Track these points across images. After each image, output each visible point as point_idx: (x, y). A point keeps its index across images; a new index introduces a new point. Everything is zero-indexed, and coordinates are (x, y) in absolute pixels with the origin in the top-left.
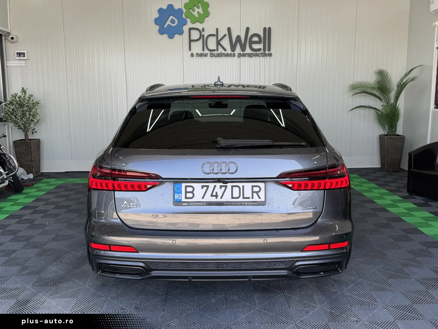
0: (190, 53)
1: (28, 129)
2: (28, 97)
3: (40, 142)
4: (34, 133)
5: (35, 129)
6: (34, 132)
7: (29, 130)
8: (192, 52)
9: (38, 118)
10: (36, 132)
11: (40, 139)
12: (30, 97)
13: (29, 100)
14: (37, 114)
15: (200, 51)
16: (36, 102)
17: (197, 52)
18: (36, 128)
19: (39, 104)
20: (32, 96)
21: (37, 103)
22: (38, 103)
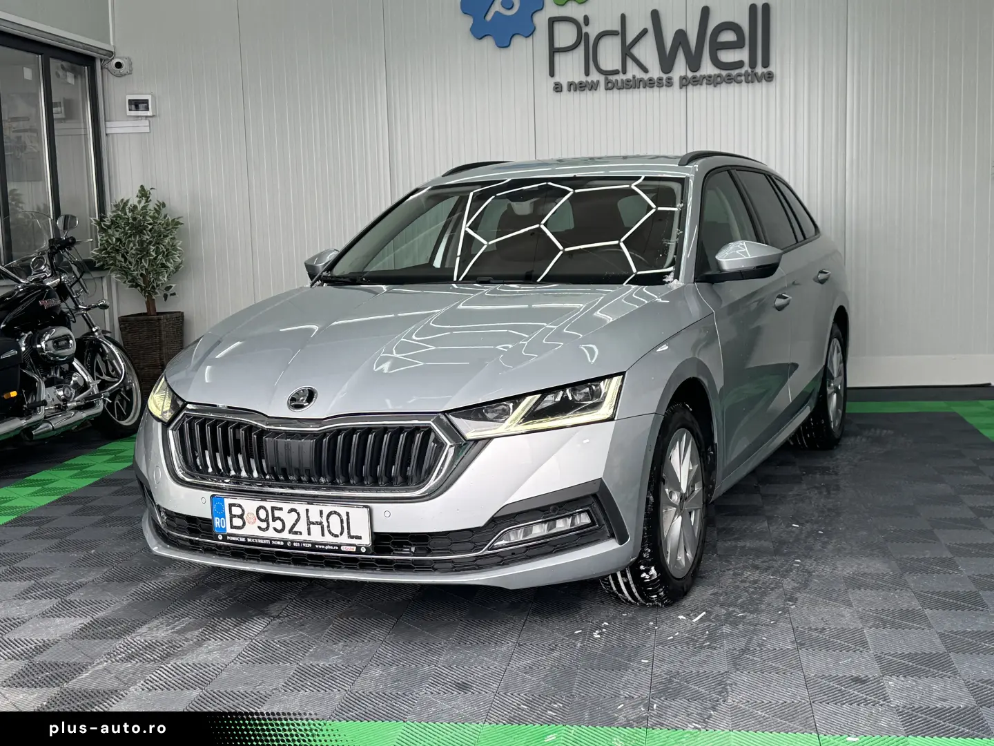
0: (552, 82)
1: (153, 287)
2: (155, 209)
3: (183, 319)
4: (169, 297)
5: (171, 287)
6: (169, 294)
7: (157, 291)
8: (557, 79)
9: (178, 260)
10: (174, 294)
11: (182, 313)
12: (160, 209)
13: (156, 215)
14: (176, 250)
15: (579, 77)
16: (174, 220)
17: (571, 80)
18: (174, 285)
19: (179, 226)
20: (164, 205)
21: (176, 223)
22: (178, 223)
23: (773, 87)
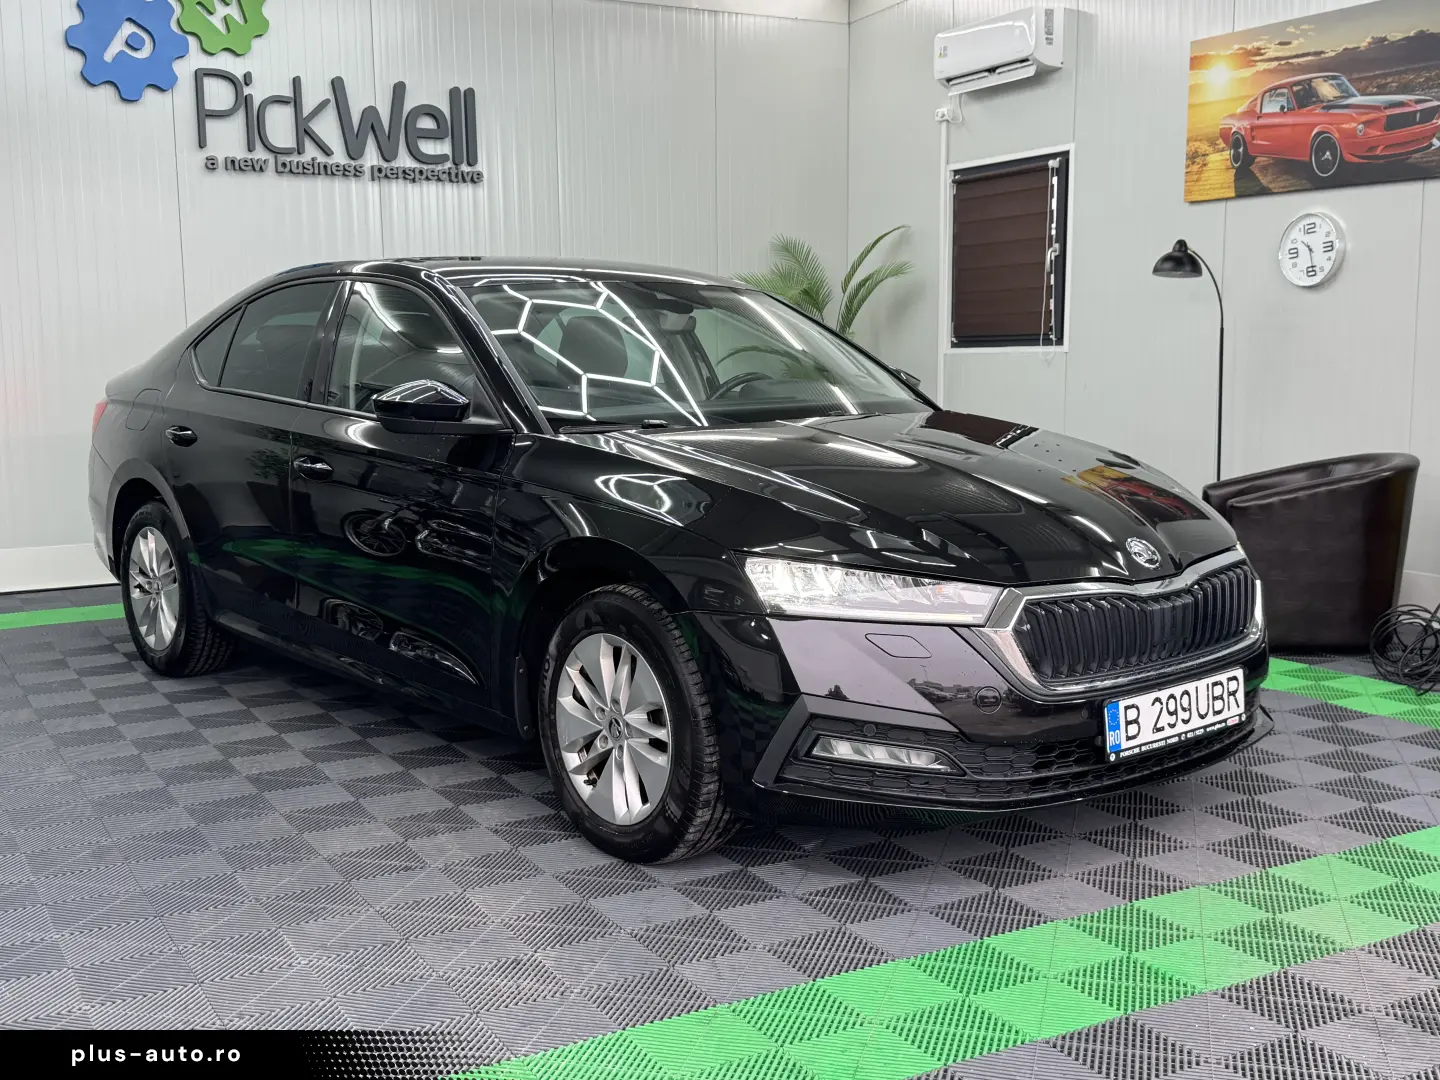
0: (202, 155)
8: (209, 151)
15: (240, 154)
23: (482, 191)
